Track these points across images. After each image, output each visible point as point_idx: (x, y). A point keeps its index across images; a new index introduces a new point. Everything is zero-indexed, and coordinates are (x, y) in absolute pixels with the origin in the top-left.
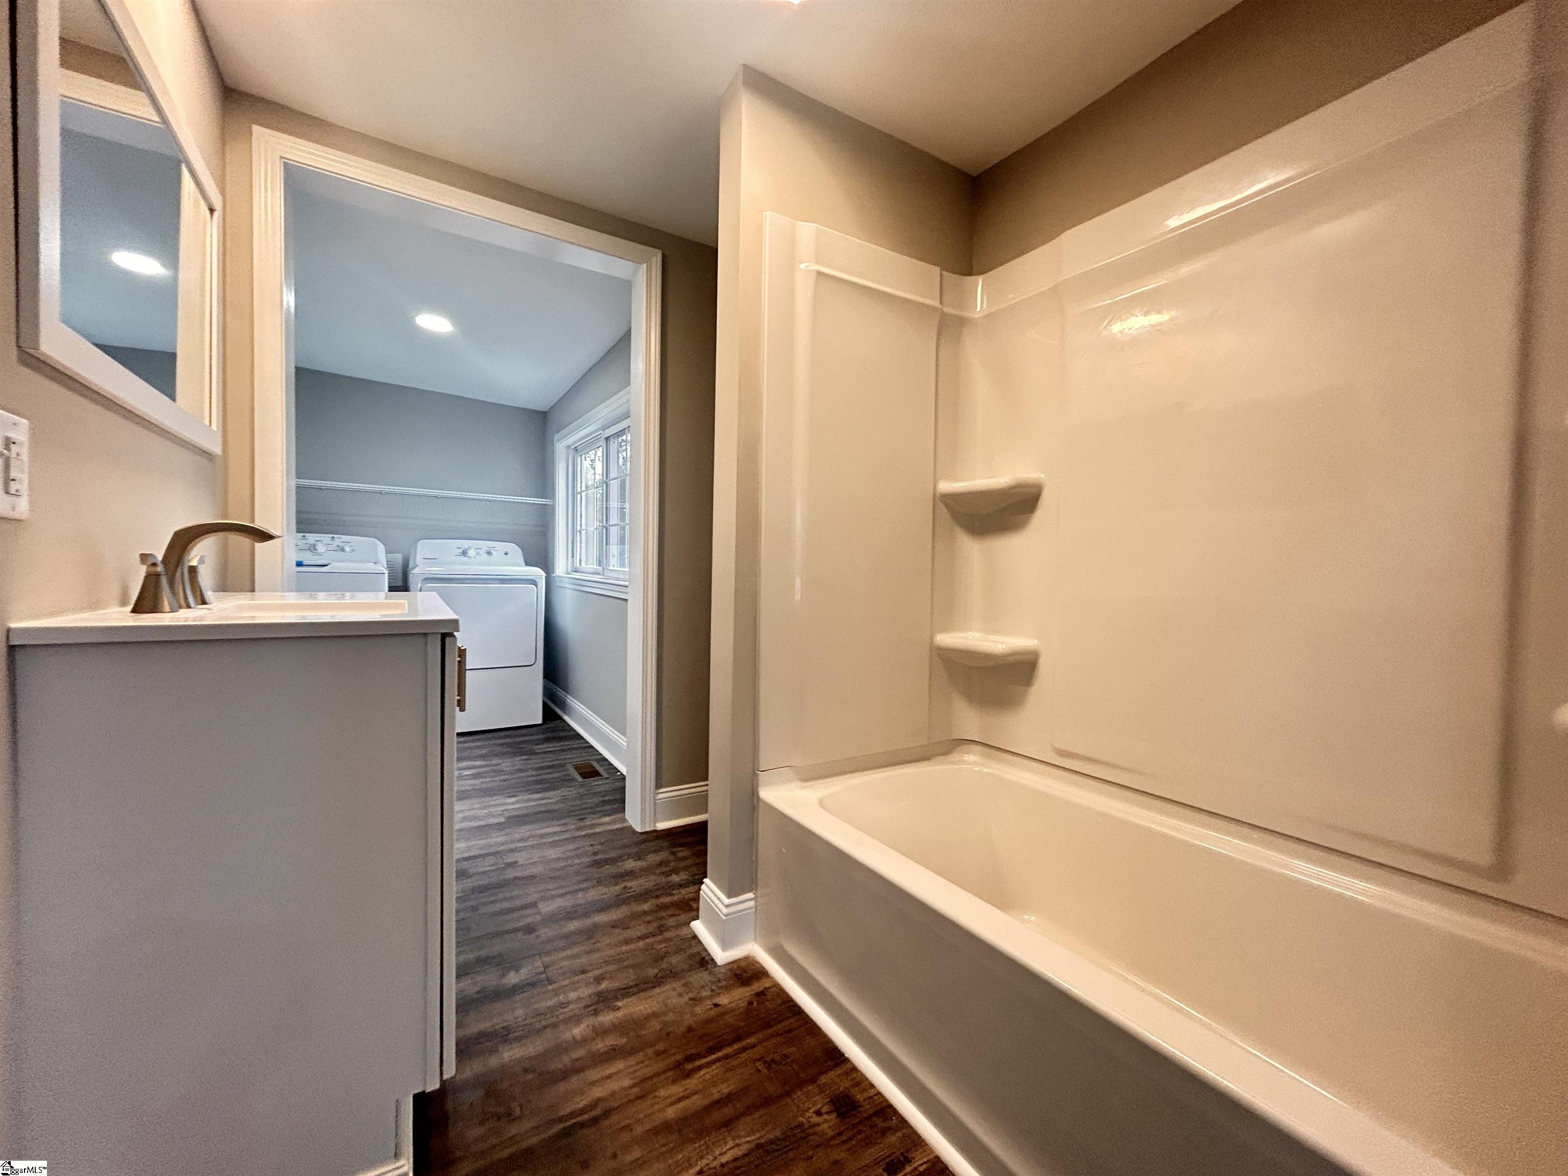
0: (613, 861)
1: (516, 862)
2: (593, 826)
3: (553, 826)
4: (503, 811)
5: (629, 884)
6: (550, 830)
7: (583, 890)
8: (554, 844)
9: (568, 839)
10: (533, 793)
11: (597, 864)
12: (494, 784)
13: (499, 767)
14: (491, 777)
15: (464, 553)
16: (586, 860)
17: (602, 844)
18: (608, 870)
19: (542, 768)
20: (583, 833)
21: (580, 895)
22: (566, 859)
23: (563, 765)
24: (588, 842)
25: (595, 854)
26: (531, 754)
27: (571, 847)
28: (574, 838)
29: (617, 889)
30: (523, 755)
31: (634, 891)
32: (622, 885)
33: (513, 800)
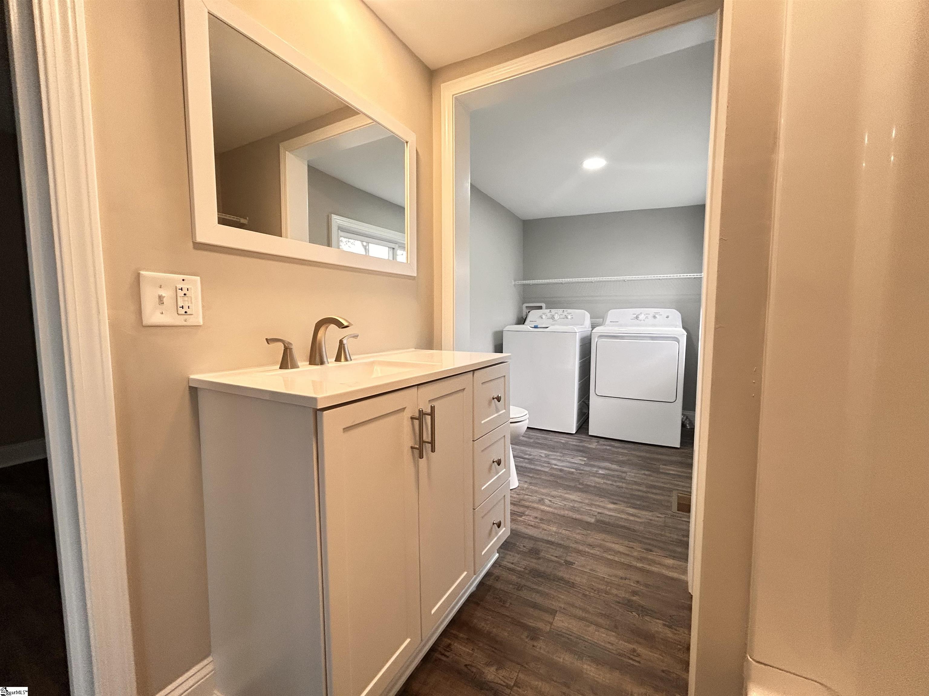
0: (643, 611)
1: (572, 564)
2: (653, 562)
3: (622, 544)
4: (599, 513)
5: (640, 650)
6: (617, 547)
7: (597, 625)
8: (610, 563)
9: (623, 564)
10: (630, 507)
11: (629, 605)
12: (610, 488)
13: (624, 475)
14: (613, 481)
15: (637, 318)
16: (622, 594)
17: (647, 586)
18: (633, 617)
19: (654, 487)
20: (639, 565)
21: (592, 628)
22: (608, 583)
23: (671, 490)
24: (637, 576)
25: (634, 593)
26: (654, 472)
27: (621, 573)
28: (629, 567)
29: (626, 646)
30: (648, 470)
31: (639, 662)
32: (632, 646)
33: (612, 506)
